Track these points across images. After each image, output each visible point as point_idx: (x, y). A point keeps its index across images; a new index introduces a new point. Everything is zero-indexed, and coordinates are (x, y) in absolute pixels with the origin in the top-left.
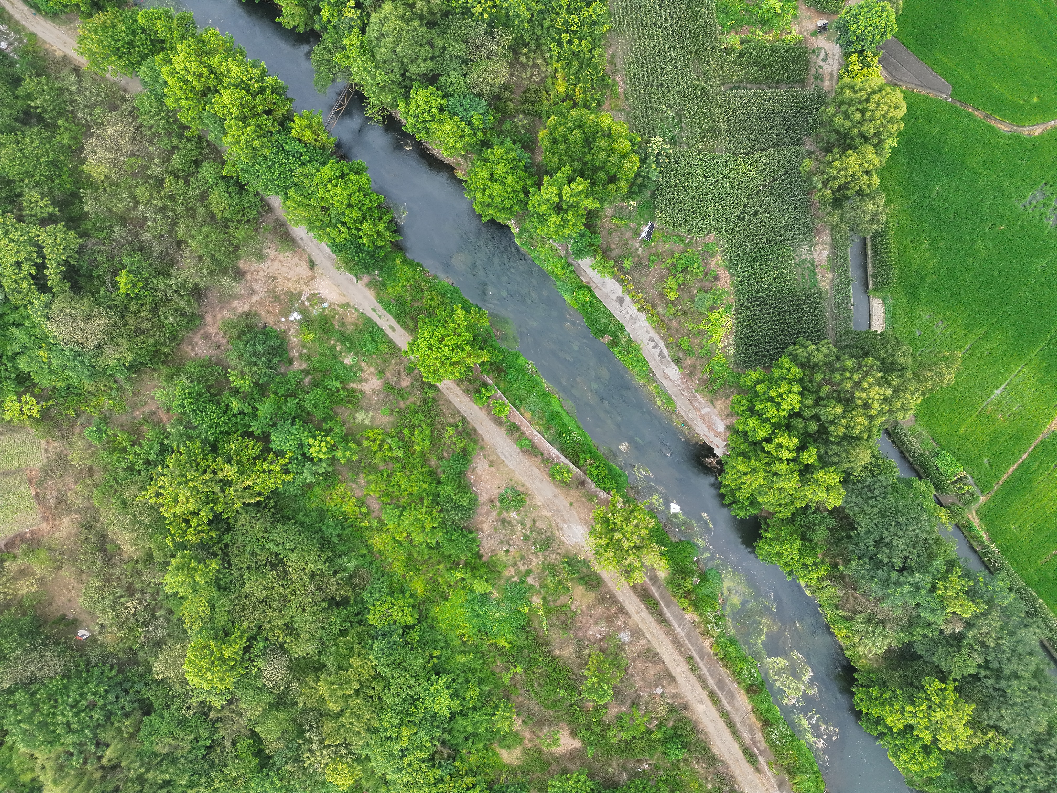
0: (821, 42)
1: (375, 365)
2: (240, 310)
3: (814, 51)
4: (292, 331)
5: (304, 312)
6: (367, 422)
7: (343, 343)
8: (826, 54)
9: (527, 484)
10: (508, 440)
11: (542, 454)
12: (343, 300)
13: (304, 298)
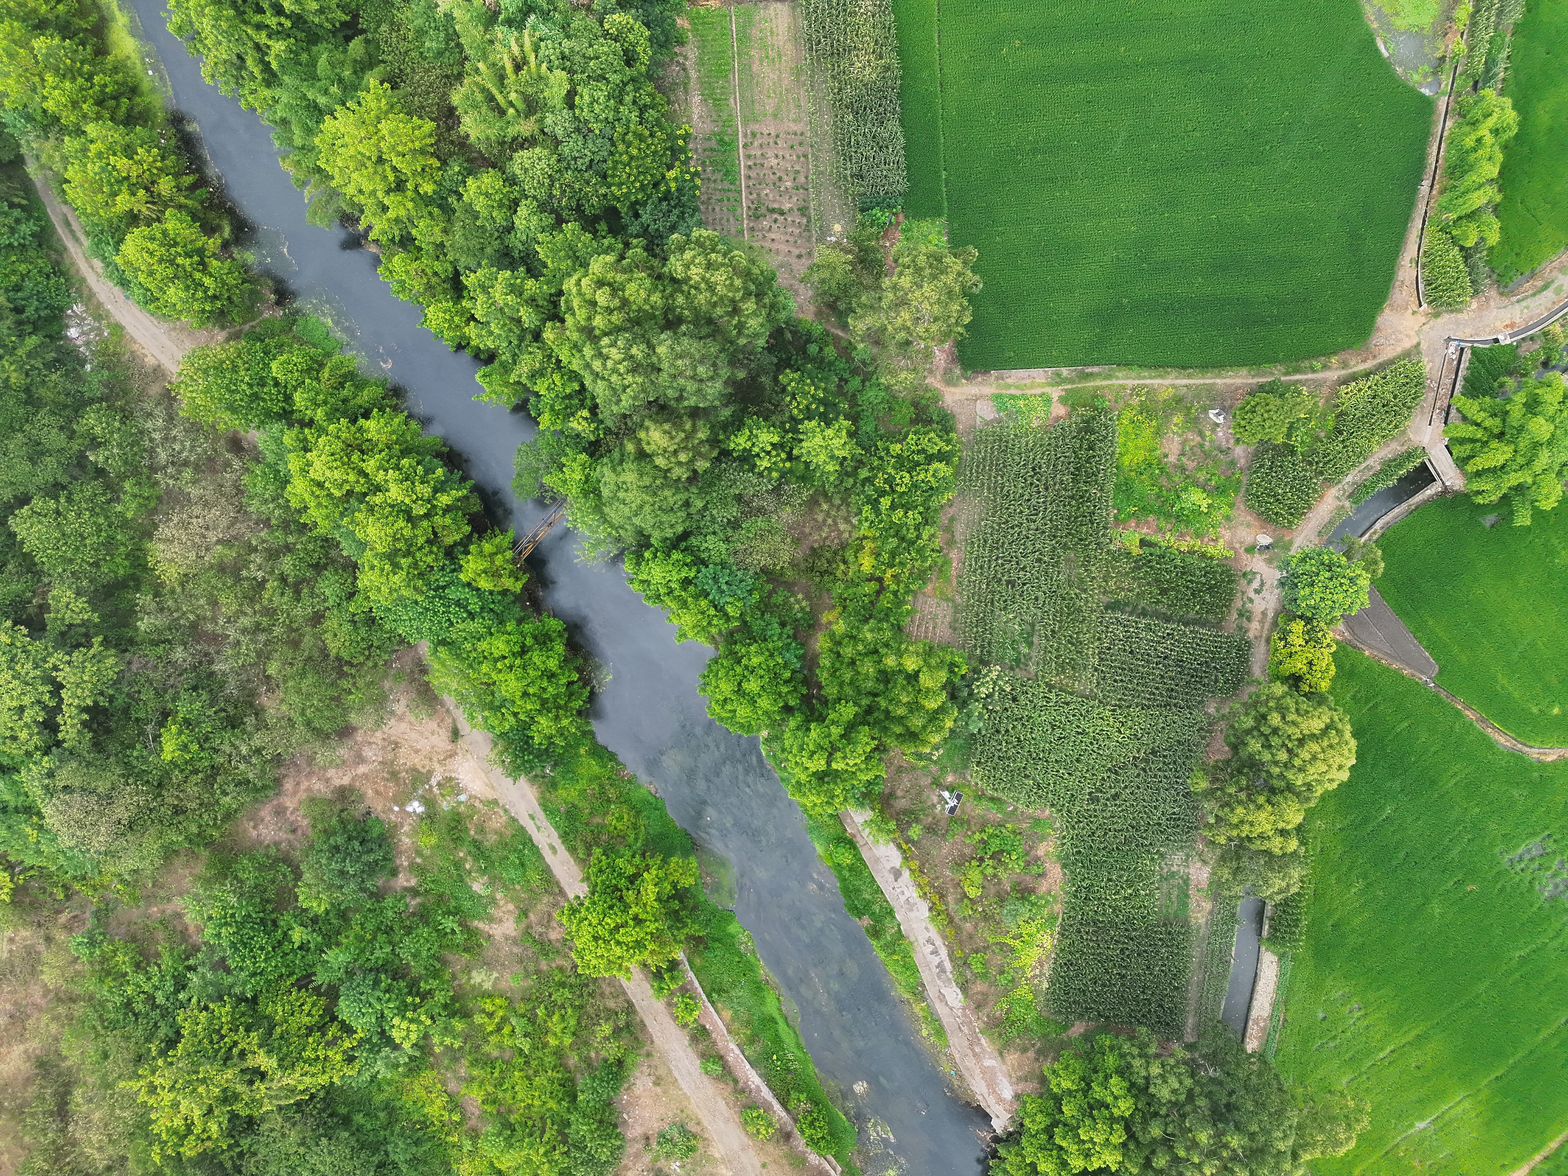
0: (1258, 564)
1: (515, 899)
2: (337, 782)
3: (1245, 575)
4: (406, 828)
5: (429, 802)
6: (487, 986)
7: (476, 859)
8: (1262, 584)
9: (705, 1123)
10: (689, 1050)
11: (736, 1081)
12: (490, 795)
13: (433, 782)
